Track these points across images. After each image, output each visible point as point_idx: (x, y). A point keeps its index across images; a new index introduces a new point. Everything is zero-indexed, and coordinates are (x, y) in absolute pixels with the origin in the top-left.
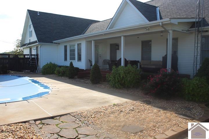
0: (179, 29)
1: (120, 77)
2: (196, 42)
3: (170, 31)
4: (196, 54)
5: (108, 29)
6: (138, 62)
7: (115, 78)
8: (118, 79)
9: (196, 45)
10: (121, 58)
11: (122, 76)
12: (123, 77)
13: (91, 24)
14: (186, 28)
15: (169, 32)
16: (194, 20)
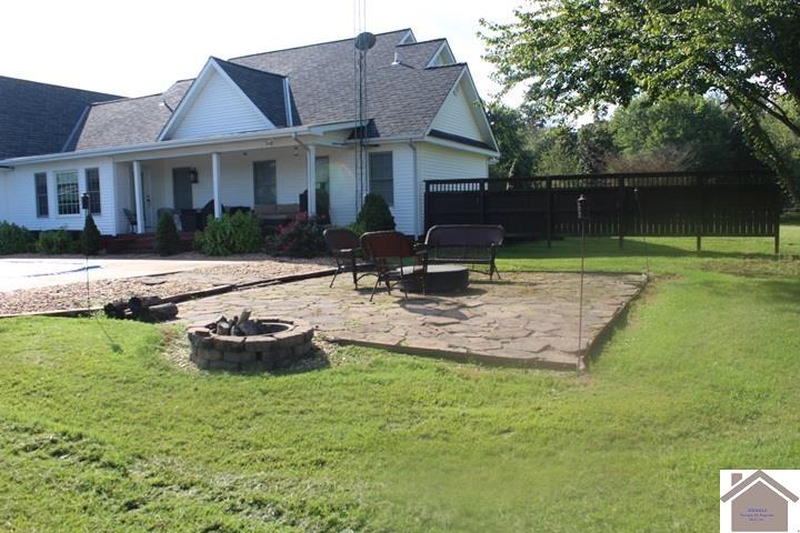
0: (328, 142)
1: (225, 233)
2: (359, 165)
3: (310, 147)
4: (359, 188)
5: (163, 140)
6: (248, 209)
7: (214, 236)
8: (221, 237)
9: (359, 171)
10: (213, 201)
11: (228, 232)
12: (231, 233)
13: (91, 106)
14: (341, 139)
15: (308, 149)
16: (353, 125)
